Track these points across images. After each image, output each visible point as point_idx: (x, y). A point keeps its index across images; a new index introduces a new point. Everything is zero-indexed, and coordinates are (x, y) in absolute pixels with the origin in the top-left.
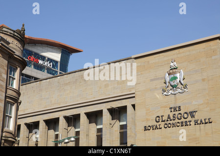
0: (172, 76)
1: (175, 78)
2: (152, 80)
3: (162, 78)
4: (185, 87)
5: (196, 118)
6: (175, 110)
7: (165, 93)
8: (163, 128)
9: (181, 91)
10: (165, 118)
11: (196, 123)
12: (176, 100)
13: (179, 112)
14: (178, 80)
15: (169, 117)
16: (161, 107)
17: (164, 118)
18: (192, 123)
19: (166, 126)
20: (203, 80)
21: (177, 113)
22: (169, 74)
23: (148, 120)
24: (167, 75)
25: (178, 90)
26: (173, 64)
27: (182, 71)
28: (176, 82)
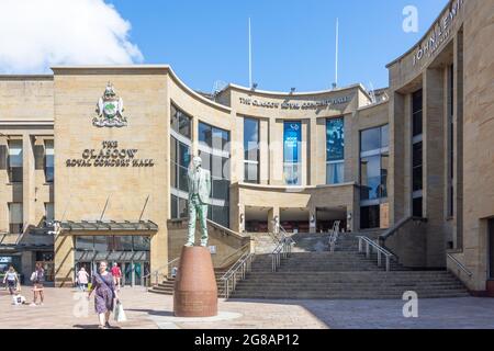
0: (108, 103)
1: (112, 107)
2: (79, 103)
3: (93, 103)
5: (136, 157)
6: (110, 146)
7: (97, 123)
8: (93, 165)
9: (118, 124)
10: (96, 153)
11: (135, 164)
12: (111, 133)
13: (115, 149)
14: (116, 110)
15: (101, 153)
16: (92, 139)
17: (94, 154)
18: (131, 163)
19: (97, 163)
20: (147, 115)
21: (112, 150)
22: (104, 101)
23: (72, 153)
24: (101, 101)
25: (116, 122)
26: (110, 89)
27: (121, 100)
28: (113, 112)
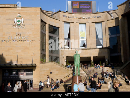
2: (7, 20)
3: (13, 20)
4: (24, 25)
5: (28, 39)
7: (14, 27)
8: (12, 42)
9: (22, 27)
10: (13, 38)
11: (28, 41)
12: (19, 30)
13: (21, 36)
14: (21, 22)
15: (15, 38)
16: (11, 33)
18: (26, 41)
19: (13, 41)
21: (19, 36)
22: (16, 19)
23: (3, 38)
24: (15, 19)
25: (21, 27)
26: (19, 15)
27: (23, 19)
28: (20, 23)
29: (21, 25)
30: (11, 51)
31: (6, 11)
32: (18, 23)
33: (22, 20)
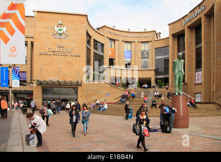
2: (46, 27)
3: (53, 28)
4: (67, 36)
5: (72, 53)
6: (60, 47)
7: (54, 37)
12: (60, 42)
15: (56, 50)
16: (51, 44)
18: (69, 55)
19: (54, 54)
20: (77, 35)
22: (57, 27)
23: (42, 49)
25: (63, 37)
26: (60, 22)
27: (65, 27)
28: (62, 32)
29: (63, 35)
30: (52, 65)
31: (44, 16)
32: (59, 32)
33: (64, 29)
